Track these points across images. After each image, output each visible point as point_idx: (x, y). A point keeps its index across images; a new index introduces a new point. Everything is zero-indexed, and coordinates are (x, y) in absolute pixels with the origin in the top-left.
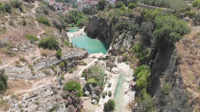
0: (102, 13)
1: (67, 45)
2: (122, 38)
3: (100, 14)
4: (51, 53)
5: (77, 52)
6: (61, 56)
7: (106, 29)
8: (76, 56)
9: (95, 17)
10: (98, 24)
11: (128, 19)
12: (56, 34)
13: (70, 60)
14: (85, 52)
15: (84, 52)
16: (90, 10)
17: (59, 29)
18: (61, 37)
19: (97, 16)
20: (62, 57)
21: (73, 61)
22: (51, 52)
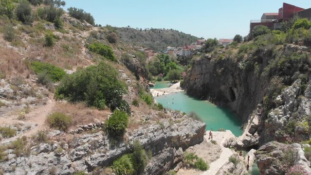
0: (220, 51)
1: (148, 103)
2: (295, 92)
3: (216, 53)
4: (88, 118)
5: (176, 122)
6: (122, 131)
7: (231, 80)
8: (174, 134)
9: (206, 57)
10: (211, 71)
11: (304, 50)
12: (124, 75)
13: (155, 147)
14: (198, 125)
15: (195, 125)
16: (188, 59)
17: (134, 73)
18: (135, 84)
19: (210, 56)
20: (127, 134)
21: (165, 154)
22: (90, 113)
